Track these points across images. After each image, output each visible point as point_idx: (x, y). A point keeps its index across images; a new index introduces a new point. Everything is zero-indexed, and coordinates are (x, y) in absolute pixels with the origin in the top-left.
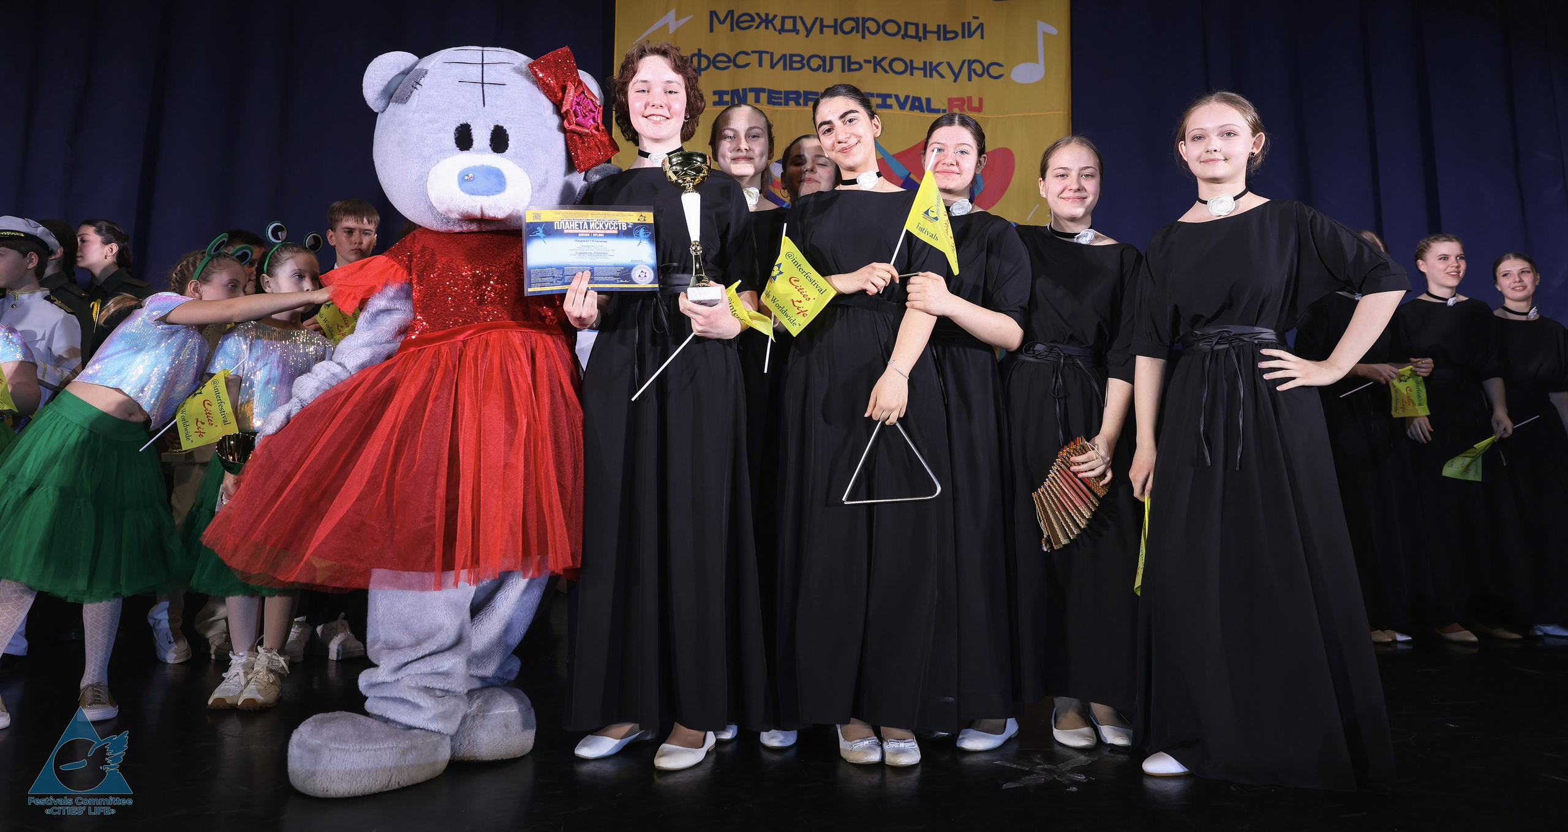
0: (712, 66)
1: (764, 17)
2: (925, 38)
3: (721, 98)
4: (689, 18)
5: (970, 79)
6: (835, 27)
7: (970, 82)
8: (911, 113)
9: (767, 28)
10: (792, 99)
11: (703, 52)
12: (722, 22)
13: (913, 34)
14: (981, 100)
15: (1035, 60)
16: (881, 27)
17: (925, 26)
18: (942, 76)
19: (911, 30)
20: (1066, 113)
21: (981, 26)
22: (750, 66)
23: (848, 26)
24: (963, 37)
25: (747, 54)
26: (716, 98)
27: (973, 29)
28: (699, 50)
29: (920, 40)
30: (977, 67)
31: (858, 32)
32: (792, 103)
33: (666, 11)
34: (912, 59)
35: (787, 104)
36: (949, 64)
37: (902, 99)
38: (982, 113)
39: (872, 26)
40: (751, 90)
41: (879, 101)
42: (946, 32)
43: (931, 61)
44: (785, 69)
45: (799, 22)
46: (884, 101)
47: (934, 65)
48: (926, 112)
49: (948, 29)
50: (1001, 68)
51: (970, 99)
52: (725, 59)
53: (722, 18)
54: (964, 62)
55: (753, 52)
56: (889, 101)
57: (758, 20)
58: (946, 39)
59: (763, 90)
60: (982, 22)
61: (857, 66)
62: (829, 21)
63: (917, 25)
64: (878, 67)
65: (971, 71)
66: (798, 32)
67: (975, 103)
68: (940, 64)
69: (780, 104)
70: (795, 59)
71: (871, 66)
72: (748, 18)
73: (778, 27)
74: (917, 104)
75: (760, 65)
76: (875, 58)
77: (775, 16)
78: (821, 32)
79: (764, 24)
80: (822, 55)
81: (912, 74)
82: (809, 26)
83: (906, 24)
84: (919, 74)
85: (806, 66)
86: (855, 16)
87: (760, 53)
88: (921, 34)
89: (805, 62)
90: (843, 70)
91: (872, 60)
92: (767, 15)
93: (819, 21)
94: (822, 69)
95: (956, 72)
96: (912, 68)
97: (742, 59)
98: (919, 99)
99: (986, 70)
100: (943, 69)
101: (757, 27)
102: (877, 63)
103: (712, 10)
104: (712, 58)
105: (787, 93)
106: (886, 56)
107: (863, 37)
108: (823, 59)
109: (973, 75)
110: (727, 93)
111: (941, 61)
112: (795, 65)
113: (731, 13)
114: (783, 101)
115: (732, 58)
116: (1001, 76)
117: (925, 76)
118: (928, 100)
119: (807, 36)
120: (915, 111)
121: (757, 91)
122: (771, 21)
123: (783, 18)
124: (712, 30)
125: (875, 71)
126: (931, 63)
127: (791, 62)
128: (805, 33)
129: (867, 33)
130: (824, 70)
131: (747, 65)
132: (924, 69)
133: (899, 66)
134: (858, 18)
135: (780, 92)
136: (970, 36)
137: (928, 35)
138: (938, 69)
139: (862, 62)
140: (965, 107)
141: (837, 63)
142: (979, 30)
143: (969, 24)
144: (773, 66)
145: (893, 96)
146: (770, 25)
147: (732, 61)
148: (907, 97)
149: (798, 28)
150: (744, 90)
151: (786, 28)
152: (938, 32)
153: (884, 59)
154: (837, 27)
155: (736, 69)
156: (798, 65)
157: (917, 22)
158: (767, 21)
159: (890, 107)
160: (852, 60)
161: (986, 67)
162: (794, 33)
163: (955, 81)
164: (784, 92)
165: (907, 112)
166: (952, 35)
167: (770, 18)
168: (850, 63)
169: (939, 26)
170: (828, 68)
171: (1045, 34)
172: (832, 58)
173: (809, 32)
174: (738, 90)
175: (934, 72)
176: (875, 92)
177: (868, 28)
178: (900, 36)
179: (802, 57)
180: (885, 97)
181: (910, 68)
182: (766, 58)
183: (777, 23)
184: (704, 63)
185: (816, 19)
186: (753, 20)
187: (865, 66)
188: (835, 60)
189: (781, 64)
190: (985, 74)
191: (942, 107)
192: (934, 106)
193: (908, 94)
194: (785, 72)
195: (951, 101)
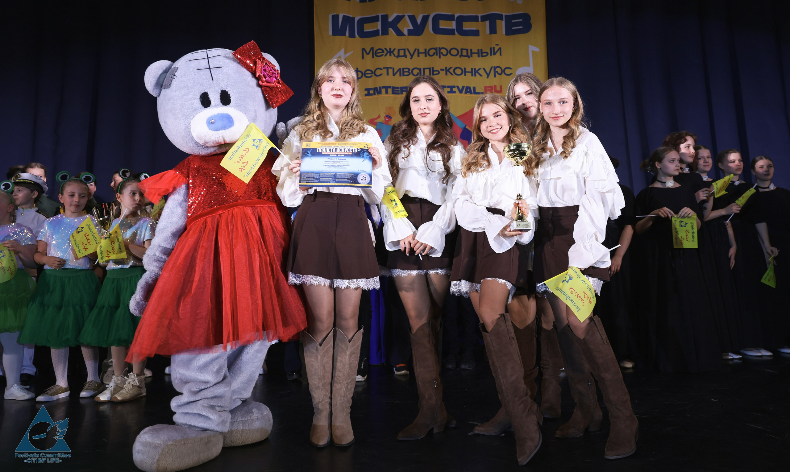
0: (364, 76)
1: (389, 50)
2: (472, 56)
3: (369, 92)
4: (351, 53)
5: (495, 76)
6: (425, 53)
7: (495, 78)
8: (466, 95)
9: (390, 55)
11: (359, 70)
12: (368, 54)
13: (466, 54)
14: (501, 87)
15: (528, 65)
16: (449, 52)
17: (471, 50)
18: (481, 75)
19: (464, 53)
21: (500, 49)
22: (382, 75)
23: (432, 52)
24: (491, 55)
25: (381, 69)
26: (366, 92)
27: (496, 50)
29: (469, 58)
30: (498, 70)
31: (437, 55)
33: (339, 50)
34: (465, 67)
36: (484, 69)
37: (461, 88)
38: (502, 93)
39: (444, 52)
40: (384, 87)
41: (449, 89)
42: (482, 53)
44: (400, 75)
45: (407, 52)
46: (452, 89)
47: (477, 70)
48: (473, 94)
49: (483, 51)
50: (511, 70)
51: (495, 86)
52: (370, 72)
53: (368, 51)
54: (492, 68)
55: (384, 68)
56: (454, 89)
57: (386, 52)
58: (482, 56)
59: (390, 87)
60: (501, 47)
61: (437, 72)
62: (422, 50)
63: (467, 50)
64: (448, 73)
65: (495, 72)
66: (406, 57)
67: (498, 89)
68: (480, 69)
69: (398, 94)
70: (405, 70)
71: (444, 72)
72: (380, 51)
73: (396, 54)
74: (468, 90)
75: (388, 74)
76: (446, 68)
77: (394, 49)
78: (418, 56)
79: (389, 54)
80: (419, 68)
81: (465, 75)
82: (412, 53)
83: (462, 50)
84: (469, 75)
85: (411, 74)
86: (435, 47)
87: (387, 68)
88: (469, 54)
89: (410, 72)
92: (390, 49)
93: (417, 51)
95: (488, 72)
96: (466, 72)
97: (378, 72)
98: (469, 88)
99: (503, 71)
100: (481, 72)
101: (386, 55)
102: (447, 71)
103: (363, 47)
104: (363, 72)
105: (402, 88)
106: (451, 66)
107: (440, 57)
108: (420, 69)
109: (497, 74)
110: (371, 89)
111: (480, 67)
112: (406, 74)
113: (372, 49)
114: (400, 92)
115: (373, 71)
116: (511, 74)
117: (472, 75)
118: (474, 88)
119: (411, 58)
120: (468, 94)
121: (386, 88)
122: (393, 52)
123: (399, 50)
124: (363, 58)
125: (446, 74)
126: (475, 69)
127: (404, 72)
128: (410, 57)
129: (441, 55)
131: (381, 75)
132: (472, 72)
133: (458, 71)
134: (437, 48)
135: (398, 88)
136: (494, 54)
137: (473, 55)
138: (479, 72)
139: (439, 70)
140: (493, 91)
142: (499, 52)
143: (494, 48)
144: (394, 75)
145: (456, 87)
146: (392, 54)
147: (373, 73)
148: (463, 87)
149: (406, 54)
150: (380, 88)
151: (400, 55)
152: (478, 53)
153: (451, 68)
154: (426, 53)
155: (375, 77)
156: (407, 73)
157: (467, 48)
158: (391, 52)
159: (455, 92)
160: (435, 69)
161: (503, 69)
162: (404, 58)
163: (488, 77)
164: (401, 87)
165: (463, 94)
166: (485, 54)
167: (392, 50)
168: (433, 71)
169: (478, 50)
171: (533, 52)
172: (424, 69)
173: (412, 56)
174: (377, 88)
175: (477, 74)
176: (447, 85)
177: (442, 53)
178: (458, 56)
179: (409, 69)
180: (451, 87)
181: (464, 72)
182: (390, 71)
183: (396, 53)
185: (416, 49)
186: (383, 52)
187: (441, 72)
188: (426, 70)
189: (398, 73)
190: (503, 73)
191: (481, 91)
192: (477, 91)
193: (463, 85)
194: (401, 77)
195: (486, 88)
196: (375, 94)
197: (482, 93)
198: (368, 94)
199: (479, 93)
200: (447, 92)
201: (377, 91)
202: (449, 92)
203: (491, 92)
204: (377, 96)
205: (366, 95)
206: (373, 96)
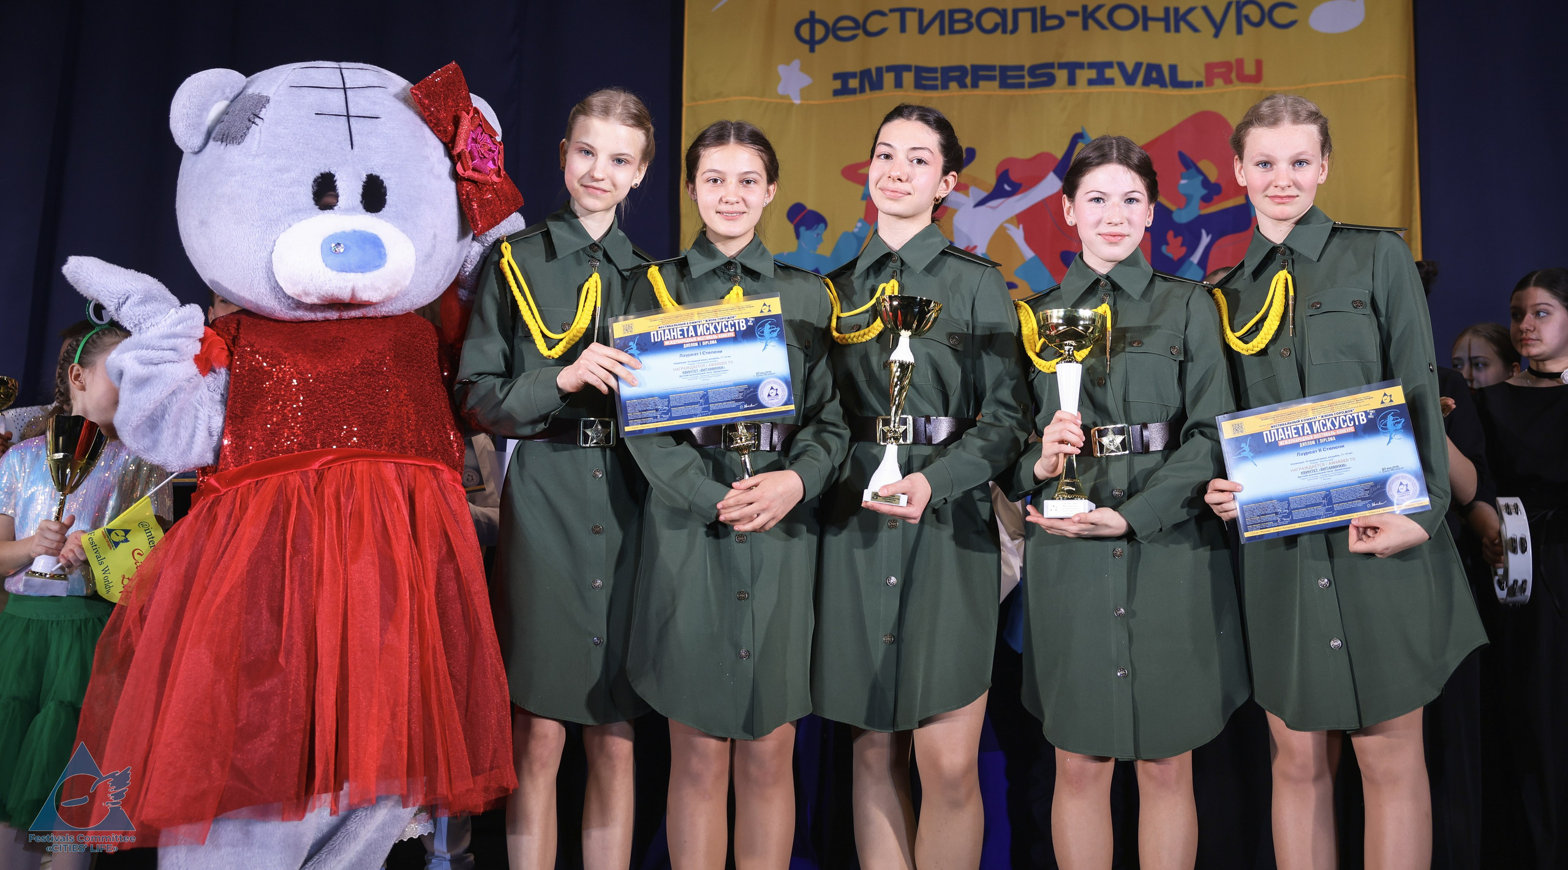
0: (831, 37)
3: (845, 84)
5: (1239, 31)
7: (1240, 37)
8: (1146, 90)
10: (953, 79)
11: (815, 16)
14: (1259, 64)
18: (1195, 29)
20: (1404, 77)
22: (887, 32)
25: (882, 14)
26: (838, 84)
28: (812, 13)
30: (1252, 11)
32: (953, 85)
34: (1145, 4)
35: (945, 87)
36: (1205, 9)
37: (1130, 68)
38: (1262, 83)
40: (890, 69)
41: (1093, 74)
43: (1176, 5)
44: (942, 32)
46: (1101, 73)
47: (1182, 11)
48: (1170, 88)
50: (1293, 10)
51: (1240, 62)
52: (850, 24)
54: (1229, 5)
55: (892, 11)
56: (1109, 73)
59: (908, 68)
61: (1055, 22)
64: (1091, 22)
65: (1241, 18)
67: (1250, 69)
68: (1191, 10)
69: (934, 88)
70: (957, 16)
71: (1079, 20)
74: (1154, 75)
75: (903, 29)
76: (1085, 8)
80: (1000, 7)
81: (1145, 28)
84: (1157, 27)
85: (975, 29)
87: (903, 12)
89: (973, 20)
90: (1034, 30)
91: (1080, 10)
94: (1000, 30)
95: (1218, 19)
96: (1146, 19)
97: (874, 24)
98: (1158, 68)
99: (1267, 15)
100: (1198, 18)
102: (1088, 16)
104: (830, 23)
105: (946, 70)
106: (1102, 3)
108: (1003, 14)
109: (1245, 25)
110: (853, 75)
111: (1192, 5)
112: (958, 26)
114: (939, 83)
115: (861, 20)
116: (1292, 23)
117: (1167, 29)
118: (1173, 69)
120: (1152, 85)
121: (898, 70)
125: (1085, 27)
126: (1176, 10)
127: (952, 21)
130: (1004, 31)
131: (883, 31)
132: (1166, 19)
133: (1124, 17)
135: (934, 70)
138: (1190, 18)
139: (1063, 15)
140: (1233, 75)
141: (1025, 19)
144: (922, 30)
145: (1115, 66)
147: (861, 25)
148: (1138, 66)
150: (879, 70)
153: (1099, 7)
155: (866, 38)
156: (964, 26)
159: (1110, 82)
160: (1048, 13)
161: (1267, 9)
163: (1216, 35)
164: (943, 68)
165: (1138, 88)
168: (1045, 18)
170: (1010, 26)
172: (1016, 12)
174: (868, 71)
175: (1182, 25)
176: (1086, 59)
179: (969, 13)
180: (1101, 67)
181: (1142, 18)
182: (912, 19)
184: (820, 31)
187: (1068, 20)
188: (1021, 15)
189: (936, 25)
190: (1267, 22)
191: (1195, 78)
192: (1182, 77)
193: (1139, 60)
194: (943, 37)
195: (1209, 67)
196: (862, 90)
197: (1199, 84)
198: (844, 91)
199: (1187, 85)
200: (1086, 82)
201: (871, 80)
202: (1091, 82)
203: (1228, 81)
204: (868, 95)
205: (836, 93)
206: (859, 97)
